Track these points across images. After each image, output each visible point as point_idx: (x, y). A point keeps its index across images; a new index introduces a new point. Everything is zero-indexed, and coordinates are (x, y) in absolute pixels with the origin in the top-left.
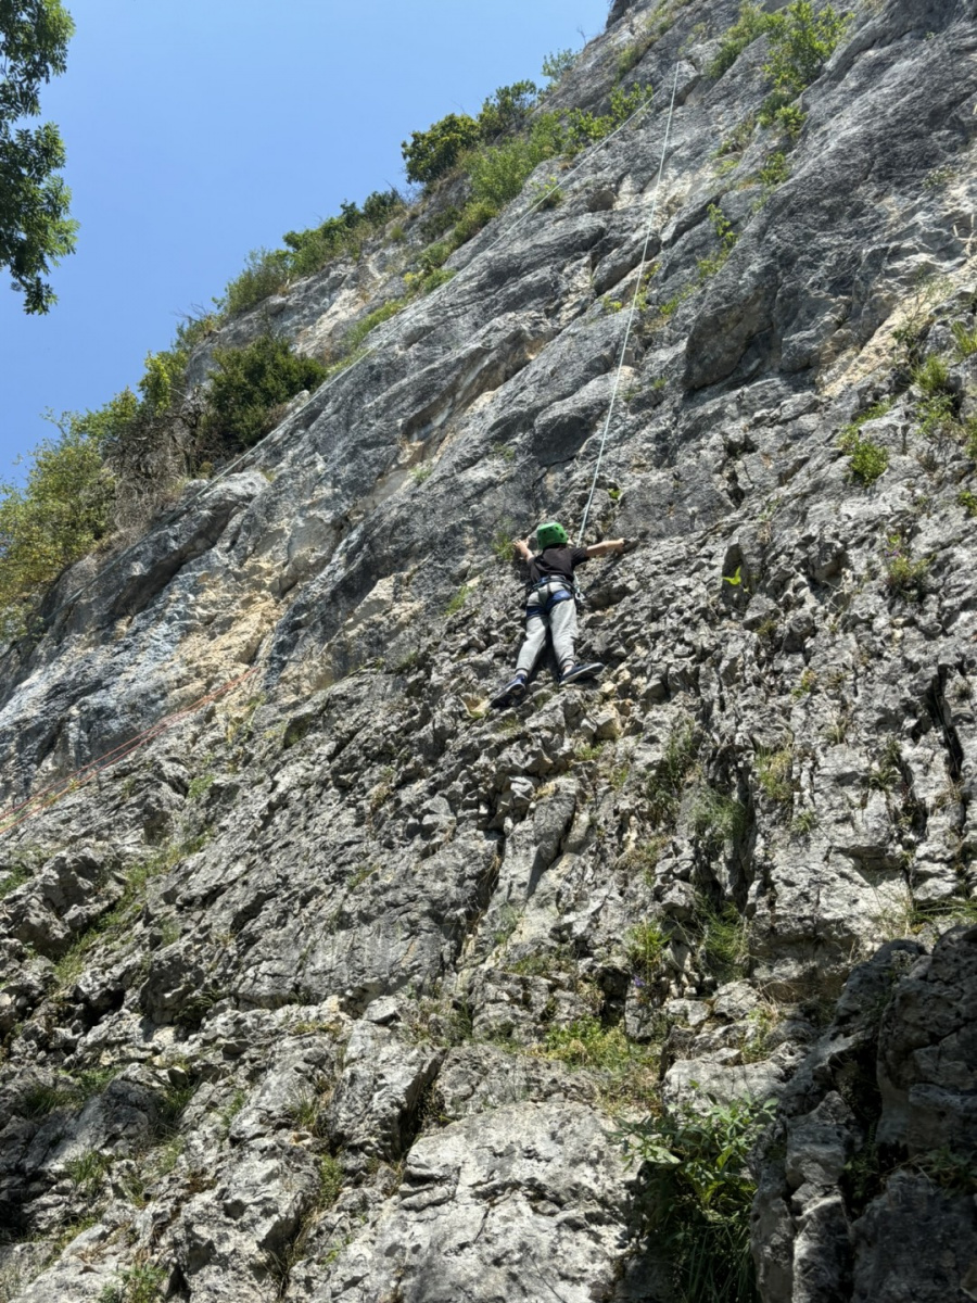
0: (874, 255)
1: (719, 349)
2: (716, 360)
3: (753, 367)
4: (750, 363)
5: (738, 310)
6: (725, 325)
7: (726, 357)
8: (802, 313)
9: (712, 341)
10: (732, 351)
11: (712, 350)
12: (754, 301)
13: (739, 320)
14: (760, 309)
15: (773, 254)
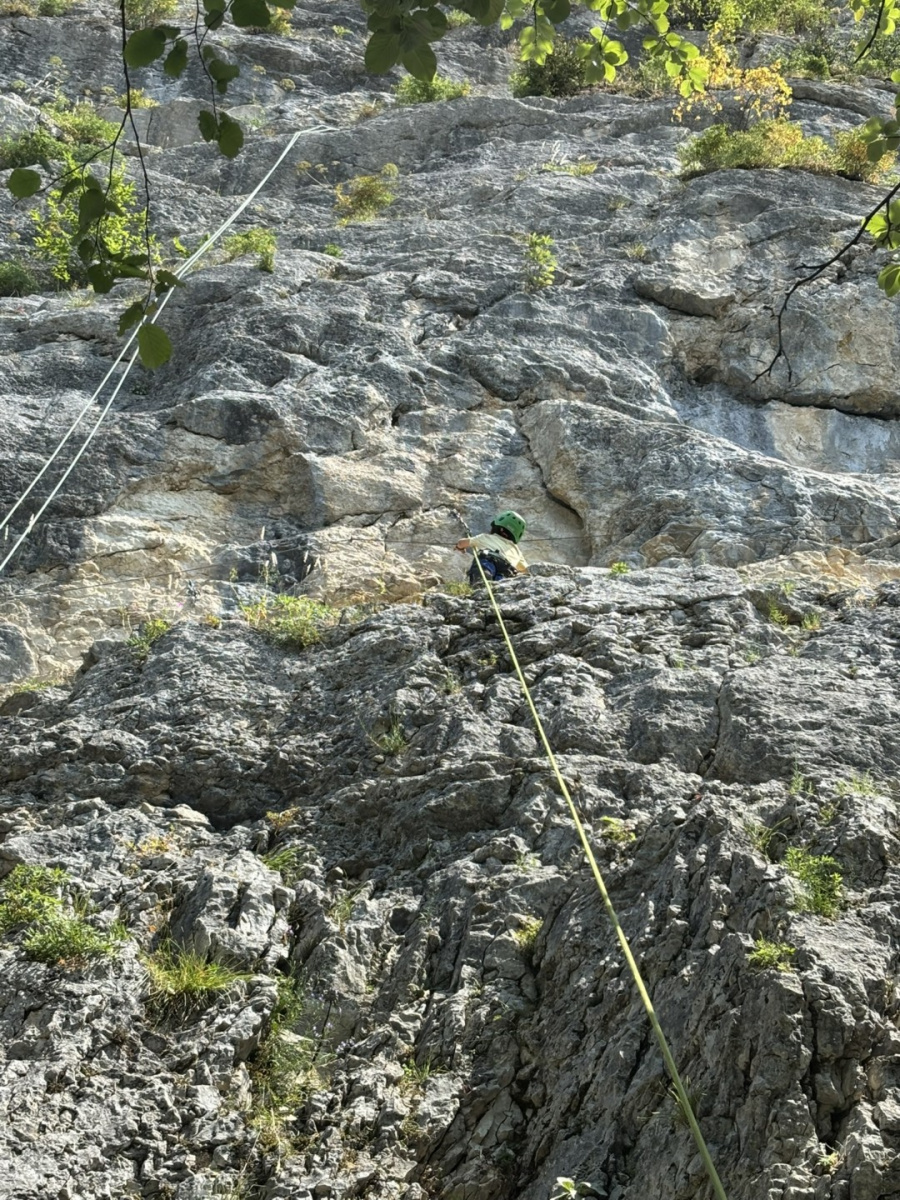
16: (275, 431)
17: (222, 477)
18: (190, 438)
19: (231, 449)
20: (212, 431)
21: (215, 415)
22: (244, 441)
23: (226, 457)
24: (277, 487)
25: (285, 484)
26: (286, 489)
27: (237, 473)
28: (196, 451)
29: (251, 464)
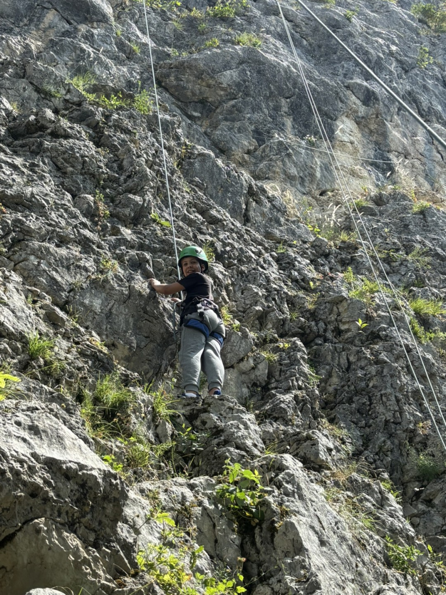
0: (281, 143)
1: (190, 86)
2: (184, 88)
3: (196, 114)
4: (195, 111)
5: (214, 83)
6: (202, 79)
7: (189, 94)
8: (237, 124)
9: (192, 78)
10: (194, 94)
11: (188, 81)
12: (223, 89)
13: (209, 86)
14: (221, 96)
15: (244, 81)
16: (377, 106)
17: (359, 117)
18: (354, 97)
19: (364, 107)
20: (360, 97)
21: (363, 91)
22: (368, 106)
23: (362, 110)
24: (372, 128)
25: (375, 129)
26: (375, 130)
27: (363, 117)
28: (355, 104)
29: (367, 116)
